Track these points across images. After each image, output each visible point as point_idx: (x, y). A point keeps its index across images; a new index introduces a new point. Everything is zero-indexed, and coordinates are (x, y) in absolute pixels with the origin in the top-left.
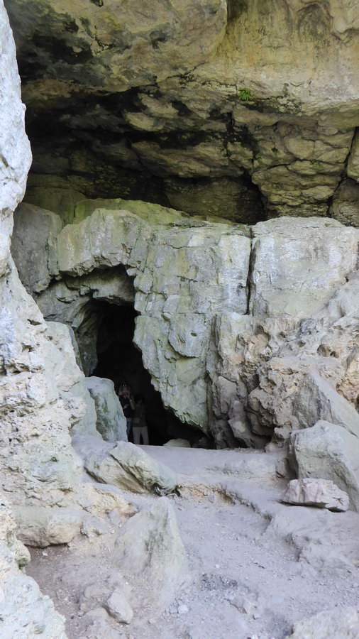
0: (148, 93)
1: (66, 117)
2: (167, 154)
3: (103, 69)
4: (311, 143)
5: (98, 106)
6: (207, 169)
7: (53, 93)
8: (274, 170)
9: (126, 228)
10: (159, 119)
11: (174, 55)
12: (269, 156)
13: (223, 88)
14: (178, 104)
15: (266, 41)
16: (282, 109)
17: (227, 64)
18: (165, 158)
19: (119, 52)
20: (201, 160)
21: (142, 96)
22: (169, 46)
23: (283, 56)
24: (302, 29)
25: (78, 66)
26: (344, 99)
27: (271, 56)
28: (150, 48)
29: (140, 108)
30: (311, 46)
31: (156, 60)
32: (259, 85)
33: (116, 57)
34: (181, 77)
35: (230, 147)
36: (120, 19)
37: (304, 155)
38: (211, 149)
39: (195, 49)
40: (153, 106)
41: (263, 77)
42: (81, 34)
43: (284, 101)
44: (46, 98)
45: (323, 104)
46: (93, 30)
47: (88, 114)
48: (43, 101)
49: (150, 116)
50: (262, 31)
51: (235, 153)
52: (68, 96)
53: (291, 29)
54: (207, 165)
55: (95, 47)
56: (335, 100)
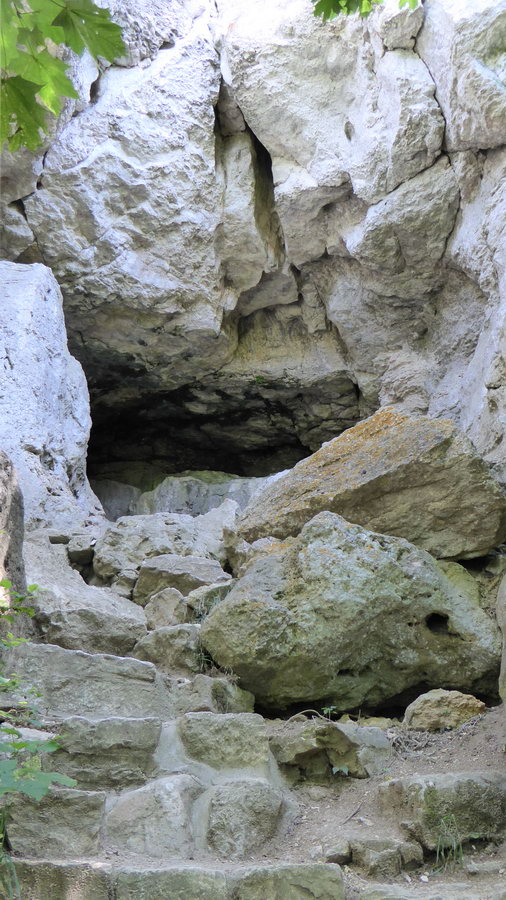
0: (196, 388)
1: (143, 412)
2: (229, 431)
3: (157, 378)
4: (328, 406)
5: (164, 401)
6: (266, 440)
7: (128, 396)
8: (311, 432)
9: (189, 489)
10: (210, 404)
11: (201, 363)
12: (303, 421)
13: (244, 377)
14: (219, 392)
15: (268, 344)
16: (288, 386)
17: (243, 362)
18: (228, 434)
19: (165, 367)
20: (257, 432)
21: (192, 390)
22: (196, 359)
23: (282, 351)
24: (292, 333)
25: (140, 379)
26: (325, 373)
27: (273, 353)
28: (184, 361)
29: (194, 399)
30: (299, 343)
31: (189, 367)
32: (267, 372)
33: (163, 370)
34: (214, 374)
35: (273, 418)
36: (160, 350)
37: (325, 415)
38: (259, 422)
39: (215, 358)
40: (203, 396)
41: (268, 367)
42: (137, 361)
43: (286, 380)
44: (124, 400)
45: (313, 379)
46: (144, 358)
47: (159, 407)
48: (122, 403)
49: (203, 403)
50: (265, 338)
51: (278, 422)
52: (140, 397)
53: (284, 334)
54: (264, 436)
55: (147, 366)
56: (321, 375)
